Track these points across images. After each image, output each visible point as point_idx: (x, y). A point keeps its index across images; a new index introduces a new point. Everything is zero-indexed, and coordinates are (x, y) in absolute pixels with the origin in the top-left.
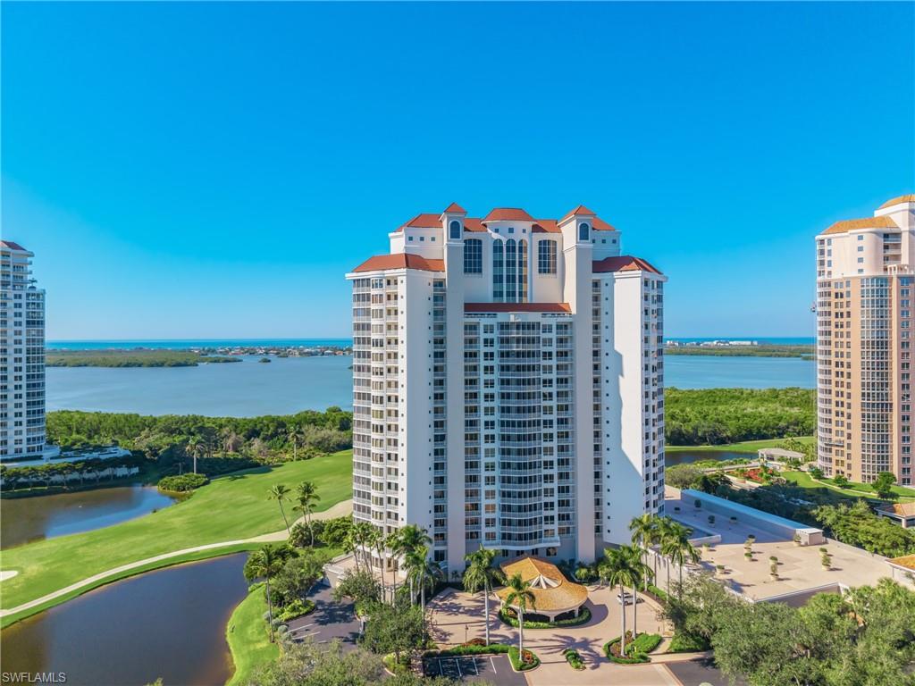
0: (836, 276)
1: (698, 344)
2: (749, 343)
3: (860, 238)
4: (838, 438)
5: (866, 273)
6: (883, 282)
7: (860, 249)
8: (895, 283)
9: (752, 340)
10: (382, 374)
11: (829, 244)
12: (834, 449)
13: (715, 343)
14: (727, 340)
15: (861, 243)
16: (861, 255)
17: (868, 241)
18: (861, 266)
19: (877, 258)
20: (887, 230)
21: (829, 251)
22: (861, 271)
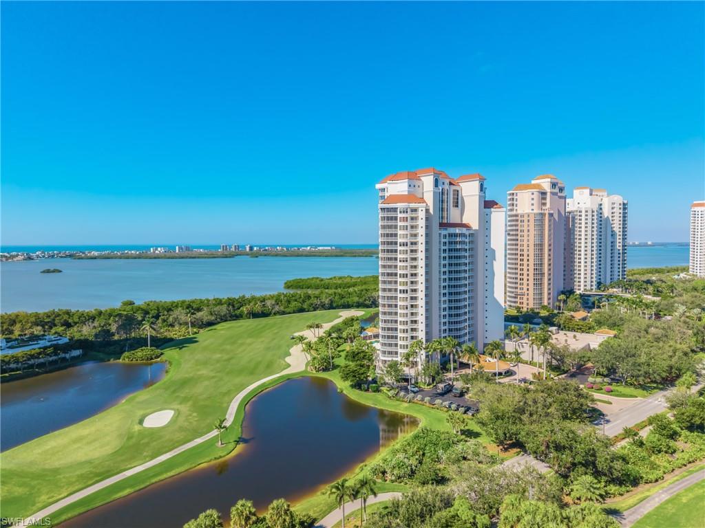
0: (520, 212)
1: (299, 249)
2: (329, 248)
3: (533, 194)
4: (521, 291)
5: (535, 211)
6: (543, 215)
7: (533, 199)
8: (547, 216)
9: (331, 246)
10: (407, 261)
11: (516, 195)
12: (519, 296)
13: (309, 248)
14: (316, 246)
15: (533, 196)
16: (533, 202)
17: (536, 196)
18: (533, 207)
19: (539, 204)
20: (543, 191)
21: (517, 199)
22: (533, 210)
